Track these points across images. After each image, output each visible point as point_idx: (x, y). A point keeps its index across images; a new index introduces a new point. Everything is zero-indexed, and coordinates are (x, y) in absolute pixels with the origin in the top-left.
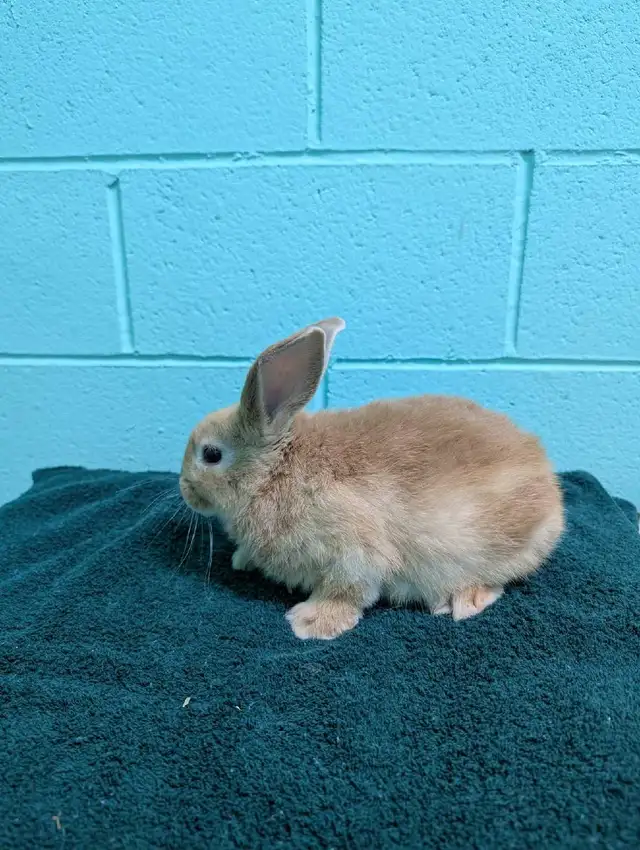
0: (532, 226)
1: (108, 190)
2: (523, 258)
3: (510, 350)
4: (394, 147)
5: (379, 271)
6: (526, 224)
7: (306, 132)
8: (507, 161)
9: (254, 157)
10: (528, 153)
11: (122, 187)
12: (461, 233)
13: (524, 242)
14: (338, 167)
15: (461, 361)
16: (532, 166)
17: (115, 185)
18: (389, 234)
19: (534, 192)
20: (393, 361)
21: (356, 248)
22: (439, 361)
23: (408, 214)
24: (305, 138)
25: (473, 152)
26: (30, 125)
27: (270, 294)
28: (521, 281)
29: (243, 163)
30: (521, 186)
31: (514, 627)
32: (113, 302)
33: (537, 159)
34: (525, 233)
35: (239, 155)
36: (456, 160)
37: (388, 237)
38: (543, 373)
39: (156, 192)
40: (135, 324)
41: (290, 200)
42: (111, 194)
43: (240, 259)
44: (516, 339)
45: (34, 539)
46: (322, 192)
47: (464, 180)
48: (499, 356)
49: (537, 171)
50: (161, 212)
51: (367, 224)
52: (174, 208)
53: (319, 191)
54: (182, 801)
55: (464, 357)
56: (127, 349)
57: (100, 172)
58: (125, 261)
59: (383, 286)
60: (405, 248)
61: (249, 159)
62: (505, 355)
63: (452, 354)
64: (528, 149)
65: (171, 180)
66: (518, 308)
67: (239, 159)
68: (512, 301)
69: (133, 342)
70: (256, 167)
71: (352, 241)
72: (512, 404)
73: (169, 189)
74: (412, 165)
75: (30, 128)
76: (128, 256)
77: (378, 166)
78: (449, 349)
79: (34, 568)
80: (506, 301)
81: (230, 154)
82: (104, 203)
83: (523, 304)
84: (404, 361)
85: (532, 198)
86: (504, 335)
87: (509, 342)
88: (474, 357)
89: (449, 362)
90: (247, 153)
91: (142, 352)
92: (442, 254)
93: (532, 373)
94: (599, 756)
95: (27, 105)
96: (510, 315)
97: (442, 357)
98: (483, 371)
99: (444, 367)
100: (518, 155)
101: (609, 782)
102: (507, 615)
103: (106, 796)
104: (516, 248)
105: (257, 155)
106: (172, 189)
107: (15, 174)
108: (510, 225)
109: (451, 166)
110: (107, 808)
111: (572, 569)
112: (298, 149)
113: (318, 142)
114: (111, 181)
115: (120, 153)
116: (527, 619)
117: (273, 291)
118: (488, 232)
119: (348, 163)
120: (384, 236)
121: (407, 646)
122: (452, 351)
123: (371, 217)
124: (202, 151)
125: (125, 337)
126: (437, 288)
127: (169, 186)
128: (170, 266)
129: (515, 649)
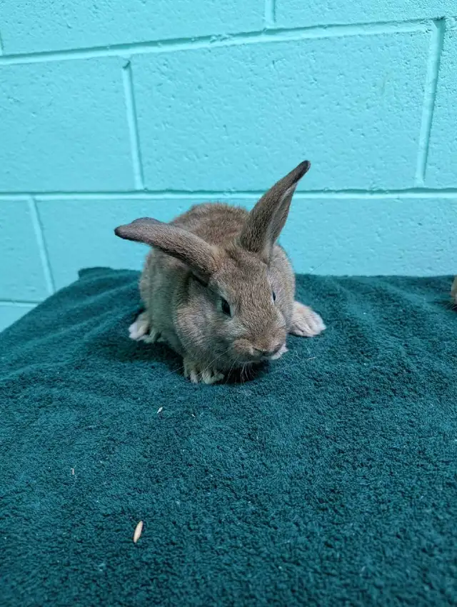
0: (441, 80)
1: (123, 70)
2: (433, 107)
3: (419, 182)
4: (332, 23)
5: (319, 123)
6: (436, 81)
7: (264, 16)
8: (423, 28)
9: (225, 39)
10: (440, 21)
11: (133, 67)
12: (383, 90)
13: (434, 96)
14: (288, 42)
15: (380, 191)
16: (443, 31)
17: (128, 66)
18: (327, 93)
19: (444, 53)
20: (330, 191)
21: (301, 106)
22: (364, 191)
23: (341, 76)
24: (264, 20)
25: (394, 23)
26: (70, 25)
27: (238, 143)
28: (430, 126)
29: (218, 44)
30: (433, 48)
31: (396, 375)
32: (129, 153)
33: (448, 25)
34: (435, 88)
35: (214, 38)
36: (380, 30)
37: (326, 95)
38: (445, 199)
39: (157, 70)
40: (144, 169)
41: (252, 70)
42: (125, 73)
43: (216, 118)
44: (424, 173)
45: (75, 310)
46: (276, 63)
47: (386, 46)
48: (409, 187)
49: (447, 36)
50: (160, 85)
51: (310, 87)
52: (169, 81)
53: (273, 62)
54: (150, 465)
55: (384, 188)
56: (139, 186)
57: (117, 57)
58: (136, 122)
59: (321, 134)
60: (338, 104)
61: (221, 40)
62: (415, 186)
63: (374, 186)
64: (440, 17)
65: (167, 60)
66: (427, 148)
67: (214, 41)
68: (422, 143)
69: (143, 181)
70: (226, 46)
71: (297, 100)
72: (420, 224)
73: (165, 67)
74: (345, 36)
75: (69, 27)
76: (138, 119)
77: (319, 39)
78: (371, 182)
79: (73, 328)
80: (418, 143)
81: (208, 37)
82: (121, 80)
83: (432, 146)
84: (337, 192)
85: (442, 58)
86: (415, 170)
87: (419, 175)
88: (391, 188)
89: (372, 192)
90: (220, 35)
91: (151, 188)
92: (368, 108)
93: (437, 200)
94: (443, 462)
95: (66, 11)
96: (421, 154)
97: (367, 188)
98: (398, 199)
99: (368, 196)
100: (432, 23)
101: (448, 478)
102: (392, 366)
103: (104, 459)
104: (427, 100)
105: (227, 36)
106: (167, 67)
107: (62, 62)
108: (423, 81)
109: (376, 35)
110: (103, 465)
111: (447, 340)
112: (257, 30)
113: (272, 22)
114: (125, 63)
115: (131, 42)
116: (407, 370)
117: (240, 141)
118: (405, 88)
119: (297, 38)
120: (323, 95)
121: (315, 384)
122: (374, 183)
123: (313, 81)
124: (187, 36)
125: (138, 178)
126: (363, 134)
127: (165, 65)
128: (167, 125)
129: (394, 391)
